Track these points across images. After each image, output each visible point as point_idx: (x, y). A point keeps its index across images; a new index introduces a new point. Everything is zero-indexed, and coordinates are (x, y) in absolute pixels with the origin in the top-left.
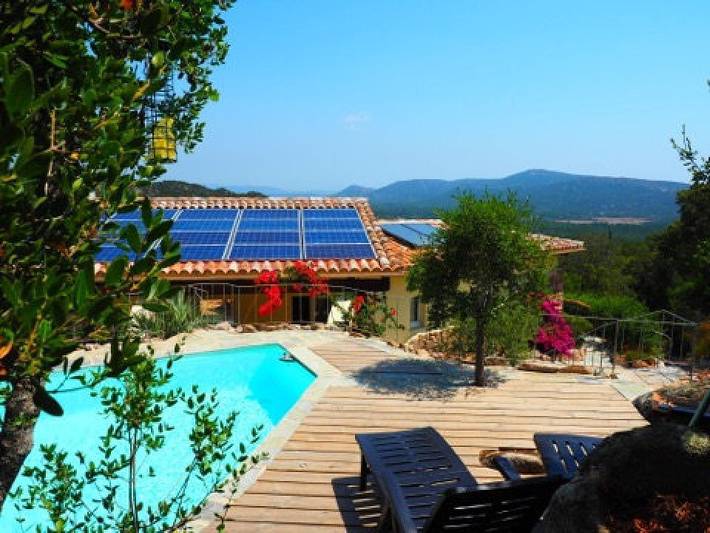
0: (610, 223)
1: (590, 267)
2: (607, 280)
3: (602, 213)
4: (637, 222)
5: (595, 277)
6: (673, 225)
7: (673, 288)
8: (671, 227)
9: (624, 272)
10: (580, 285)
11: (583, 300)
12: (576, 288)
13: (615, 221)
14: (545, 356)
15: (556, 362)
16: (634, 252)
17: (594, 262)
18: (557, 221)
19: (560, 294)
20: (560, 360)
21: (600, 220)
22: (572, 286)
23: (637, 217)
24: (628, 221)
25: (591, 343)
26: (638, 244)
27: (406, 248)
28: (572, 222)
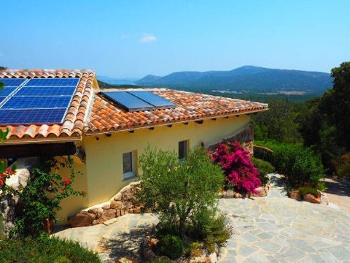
0: (286, 94)
1: (274, 121)
2: (285, 128)
3: (282, 89)
4: (300, 93)
5: (278, 127)
6: (328, 92)
7: (323, 130)
8: (326, 94)
9: (294, 122)
10: (267, 133)
11: (269, 146)
12: (264, 136)
13: (289, 93)
14: (237, 195)
15: (247, 199)
16: (299, 110)
17: (278, 117)
18: (259, 93)
19: (252, 142)
20: (249, 198)
21: (281, 92)
22: (261, 135)
23: (300, 91)
24: (295, 93)
25: (273, 179)
26: (302, 105)
27: (119, 111)
28: (267, 94)
